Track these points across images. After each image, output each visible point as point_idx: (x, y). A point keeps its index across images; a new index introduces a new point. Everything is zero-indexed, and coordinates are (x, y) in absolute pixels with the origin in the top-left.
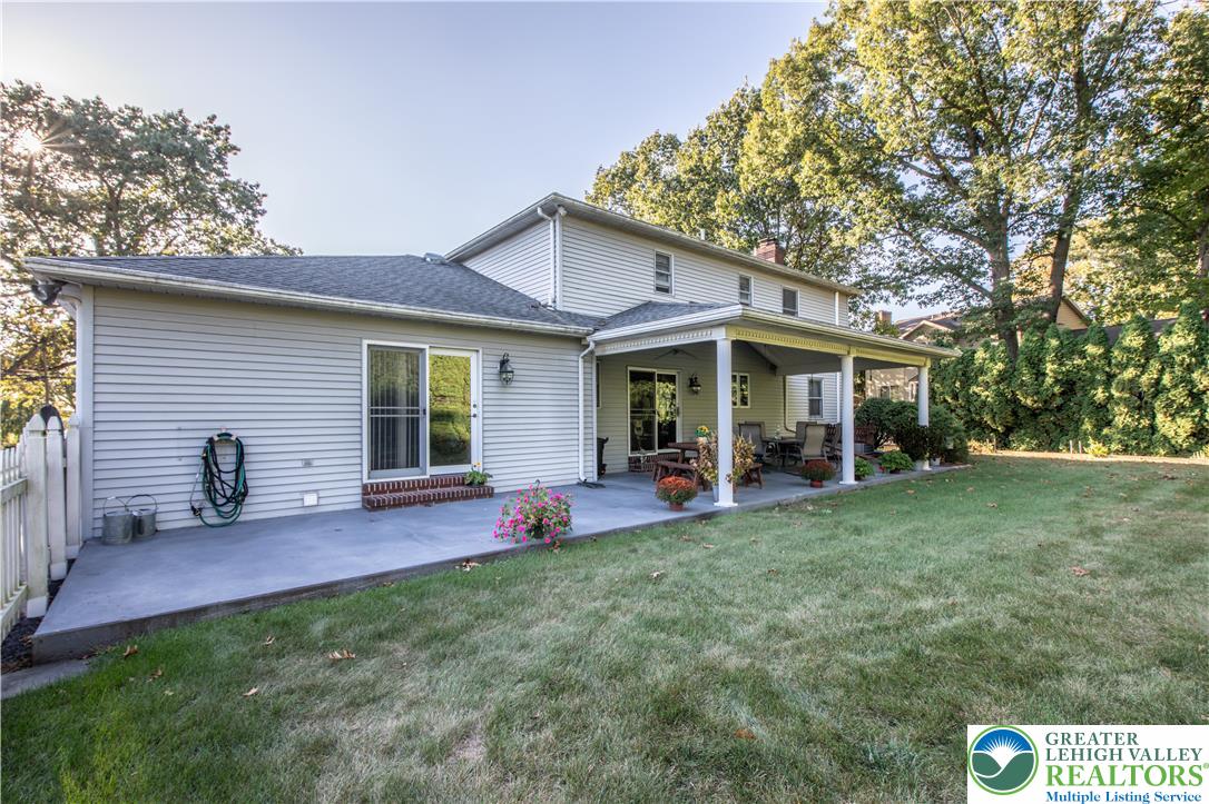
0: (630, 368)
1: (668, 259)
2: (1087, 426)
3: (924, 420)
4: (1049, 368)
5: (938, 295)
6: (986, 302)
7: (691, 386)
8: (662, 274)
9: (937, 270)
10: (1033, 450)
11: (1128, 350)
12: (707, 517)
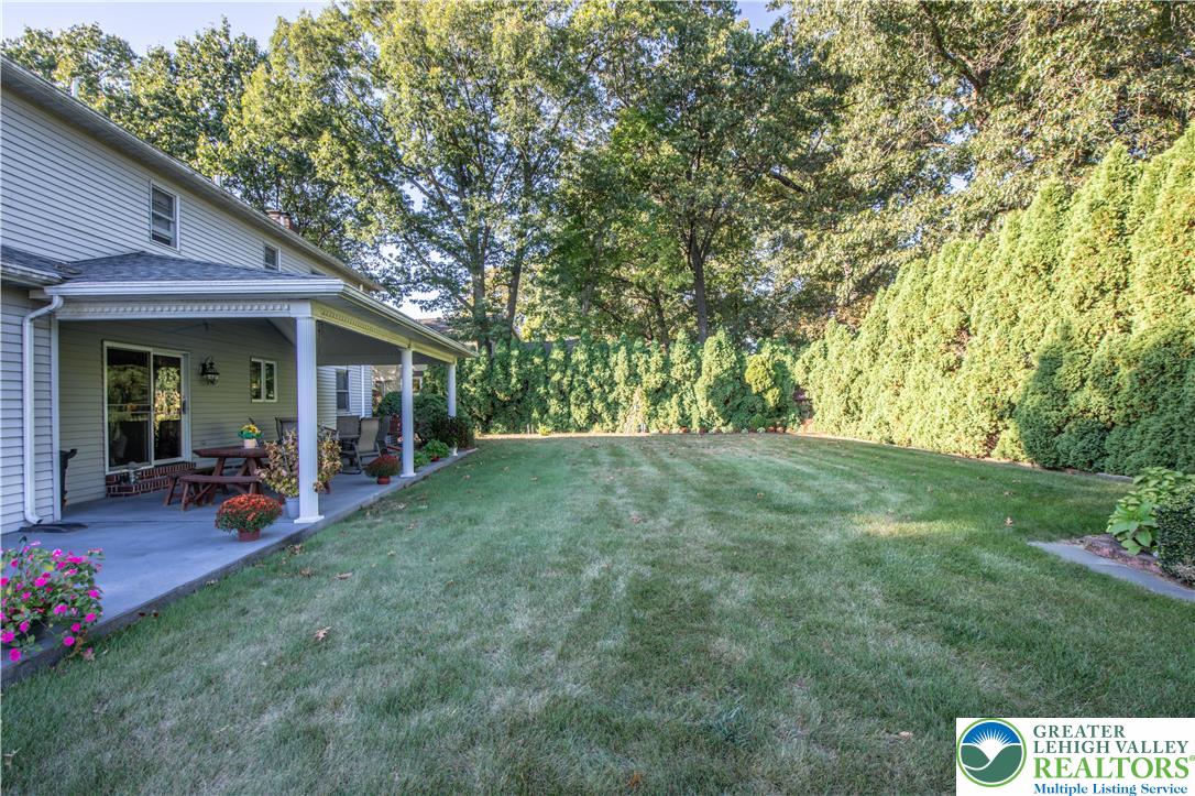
0: (107, 344)
1: (170, 199)
2: (535, 415)
3: (453, 413)
4: (513, 370)
5: (435, 302)
6: (469, 314)
7: (203, 374)
8: (159, 218)
9: (434, 281)
10: (504, 433)
11: (556, 361)
12: (295, 539)
